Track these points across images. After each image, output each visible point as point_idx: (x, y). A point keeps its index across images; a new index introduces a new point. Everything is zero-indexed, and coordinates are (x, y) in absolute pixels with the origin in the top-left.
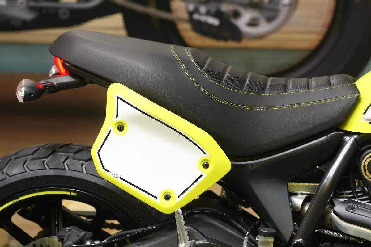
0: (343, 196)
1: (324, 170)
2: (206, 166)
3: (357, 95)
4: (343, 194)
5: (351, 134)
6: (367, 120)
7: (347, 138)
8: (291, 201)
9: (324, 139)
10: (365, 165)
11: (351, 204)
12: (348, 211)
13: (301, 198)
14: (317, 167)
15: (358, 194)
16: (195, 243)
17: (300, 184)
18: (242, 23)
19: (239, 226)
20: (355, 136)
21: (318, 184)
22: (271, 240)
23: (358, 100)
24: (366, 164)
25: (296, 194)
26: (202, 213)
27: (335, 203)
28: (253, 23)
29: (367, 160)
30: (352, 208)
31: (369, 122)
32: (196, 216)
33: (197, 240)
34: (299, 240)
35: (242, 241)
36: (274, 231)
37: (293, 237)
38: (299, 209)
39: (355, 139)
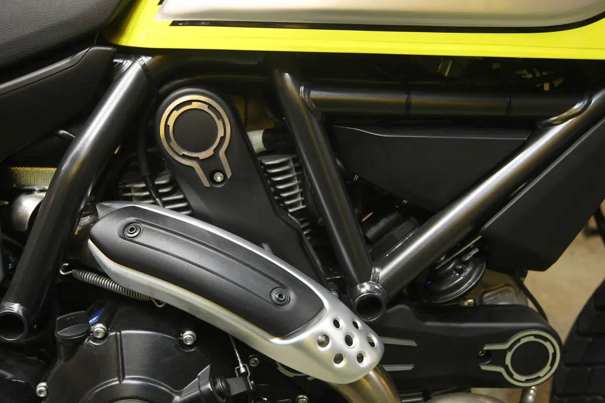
0: (130, 194)
4: (129, 190)
5: (134, 53)
6: (168, 16)
7: (127, 63)
9: (67, 64)
10: (167, 126)
11: (132, 219)
12: (124, 237)
14: (62, 132)
15: (161, 191)
20: (145, 60)
21: (54, 170)
24: (171, 123)
25: (32, 191)
27: (100, 213)
29: (172, 115)
30: (132, 229)
31: (171, 22)
38: (24, 225)
39: (144, 67)
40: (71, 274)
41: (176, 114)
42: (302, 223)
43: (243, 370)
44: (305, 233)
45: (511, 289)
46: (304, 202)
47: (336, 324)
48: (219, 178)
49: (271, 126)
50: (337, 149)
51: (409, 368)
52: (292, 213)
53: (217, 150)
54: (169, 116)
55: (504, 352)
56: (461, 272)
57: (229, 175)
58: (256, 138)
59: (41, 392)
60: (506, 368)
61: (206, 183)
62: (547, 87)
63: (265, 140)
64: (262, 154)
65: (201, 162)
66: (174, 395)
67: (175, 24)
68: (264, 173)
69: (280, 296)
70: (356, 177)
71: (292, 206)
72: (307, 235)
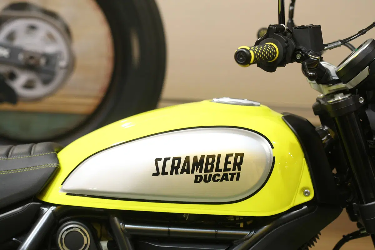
1: (20, 242)
3: (55, 164)
5: (49, 205)
6: (65, 191)
7: (45, 209)
9: (20, 210)
10: (61, 238)
14: (14, 239)
18: (18, 85)
20: (53, 208)
23: (56, 170)
24: (63, 237)
28: (29, 85)
29: (64, 233)
31: (66, 193)
39: (53, 211)
41: (66, 232)
49: (111, 239)
54: (63, 234)
58: (104, 245)
62: (242, 225)
63: (108, 246)
67: (67, 194)
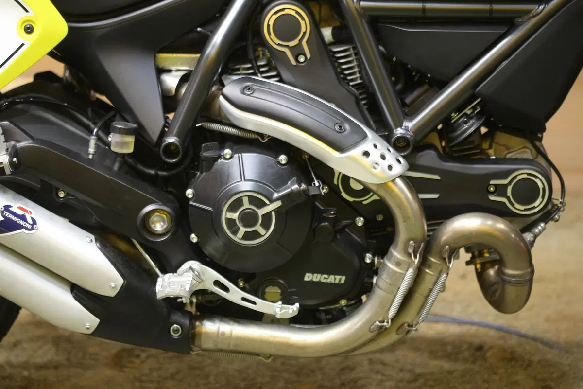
0: (239, 73)
1: (208, 33)
2: (29, 30)
4: (238, 70)
8: (160, 82)
10: (268, 25)
11: (248, 84)
12: (244, 94)
13: (176, 77)
14: (199, 29)
15: (261, 69)
16: (14, 146)
17: (175, 55)
19: (85, 120)
21: (198, 56)
22: (131, 139)
24: (271, 23)
25: (170, 71)
26: (26, 101)
27: (226, 83)
29: (272, 18)
30: (249, 89)
32: (20, 106)
33: (18, 141)
34: (172, 139)
35: (88, 141)
36: (135, 126)
37: (163, 135)
38: (172, 92)
40: (201, 126)
41: (275, 17)
42: (360, 94)
43: (317, 184)
44: (363, 102)
45: (528, 150)
46: (361, 78)
47: (375, 147)
48: (302, 59)
49: (337, 24)
50: (379, 39)
51: (435, 196)
52: (353, 86)
53: (301, 40)
54: (270, 19)
55: (506, 186)
56: (466, 123)
57: (309, 56)
58: (327, 33)
59: (189, 194)
60: (508, 198)
61: (294, 62)
63: (333, 34)
64: (332, 44)
65: (291, 49)
66: (274, 192)
68: (333, 58)
69: (340, 127)
70: (395, 59)
71: (352, 80)
72: (365, 104)
